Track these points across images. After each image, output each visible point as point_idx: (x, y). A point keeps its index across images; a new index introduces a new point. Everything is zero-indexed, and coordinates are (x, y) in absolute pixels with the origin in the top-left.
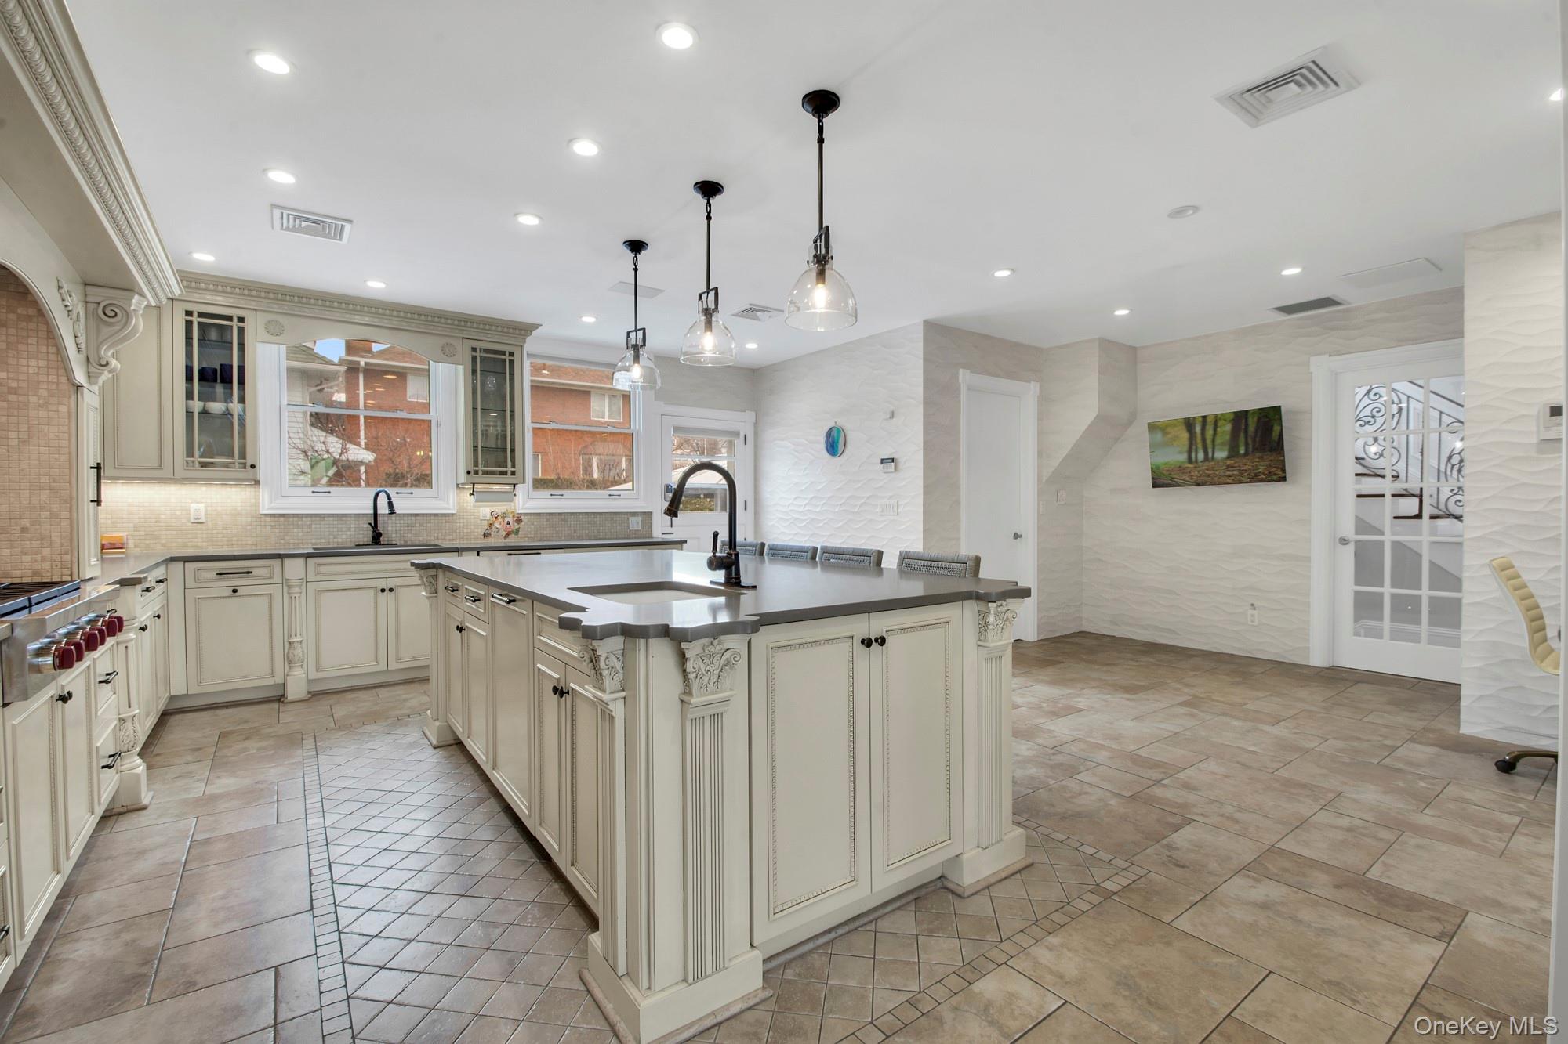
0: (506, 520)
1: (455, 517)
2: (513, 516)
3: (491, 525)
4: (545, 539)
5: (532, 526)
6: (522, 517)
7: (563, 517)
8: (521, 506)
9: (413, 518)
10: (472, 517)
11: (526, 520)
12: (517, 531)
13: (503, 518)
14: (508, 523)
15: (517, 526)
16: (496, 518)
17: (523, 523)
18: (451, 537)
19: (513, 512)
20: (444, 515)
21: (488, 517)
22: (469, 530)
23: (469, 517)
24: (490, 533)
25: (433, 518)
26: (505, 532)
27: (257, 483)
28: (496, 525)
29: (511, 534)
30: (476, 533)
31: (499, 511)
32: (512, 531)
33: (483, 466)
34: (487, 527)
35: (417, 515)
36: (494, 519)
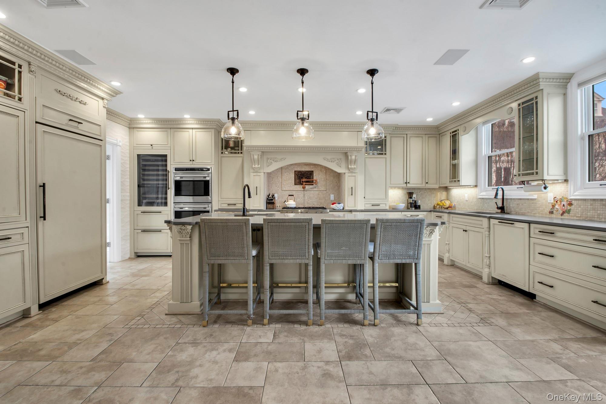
0: (563, 203)
1: (536, 201)
2: (567, 201)
3: (553, 206)
4: (588, 219)
6: (573, 202)
7: (604, 202)
8: (572, 195)
9: (519, 201)
10: (544, 201)
11: (575, 204)
12: (569, 211)
13: (561, 202)
14: (564, 206)
15: (569, 208)
16: (557, 202)
17: (573, 206)
18: (534, 212)
19: (567, 198)
20: (531, 199)
21: (552, 201)
22: (542, 209)
23: (542, 201)
24: (553, 212)
25: (527, 201)
26: (562, 212)
27: (476, 186)
28: (557, 207)
29: (565, 214)
30: (546, 211)
31: (559, 197)
32: (566, 211)
33: (523, 171)
34: (551, 207)
35: (520, 199)
36: (555, 203)
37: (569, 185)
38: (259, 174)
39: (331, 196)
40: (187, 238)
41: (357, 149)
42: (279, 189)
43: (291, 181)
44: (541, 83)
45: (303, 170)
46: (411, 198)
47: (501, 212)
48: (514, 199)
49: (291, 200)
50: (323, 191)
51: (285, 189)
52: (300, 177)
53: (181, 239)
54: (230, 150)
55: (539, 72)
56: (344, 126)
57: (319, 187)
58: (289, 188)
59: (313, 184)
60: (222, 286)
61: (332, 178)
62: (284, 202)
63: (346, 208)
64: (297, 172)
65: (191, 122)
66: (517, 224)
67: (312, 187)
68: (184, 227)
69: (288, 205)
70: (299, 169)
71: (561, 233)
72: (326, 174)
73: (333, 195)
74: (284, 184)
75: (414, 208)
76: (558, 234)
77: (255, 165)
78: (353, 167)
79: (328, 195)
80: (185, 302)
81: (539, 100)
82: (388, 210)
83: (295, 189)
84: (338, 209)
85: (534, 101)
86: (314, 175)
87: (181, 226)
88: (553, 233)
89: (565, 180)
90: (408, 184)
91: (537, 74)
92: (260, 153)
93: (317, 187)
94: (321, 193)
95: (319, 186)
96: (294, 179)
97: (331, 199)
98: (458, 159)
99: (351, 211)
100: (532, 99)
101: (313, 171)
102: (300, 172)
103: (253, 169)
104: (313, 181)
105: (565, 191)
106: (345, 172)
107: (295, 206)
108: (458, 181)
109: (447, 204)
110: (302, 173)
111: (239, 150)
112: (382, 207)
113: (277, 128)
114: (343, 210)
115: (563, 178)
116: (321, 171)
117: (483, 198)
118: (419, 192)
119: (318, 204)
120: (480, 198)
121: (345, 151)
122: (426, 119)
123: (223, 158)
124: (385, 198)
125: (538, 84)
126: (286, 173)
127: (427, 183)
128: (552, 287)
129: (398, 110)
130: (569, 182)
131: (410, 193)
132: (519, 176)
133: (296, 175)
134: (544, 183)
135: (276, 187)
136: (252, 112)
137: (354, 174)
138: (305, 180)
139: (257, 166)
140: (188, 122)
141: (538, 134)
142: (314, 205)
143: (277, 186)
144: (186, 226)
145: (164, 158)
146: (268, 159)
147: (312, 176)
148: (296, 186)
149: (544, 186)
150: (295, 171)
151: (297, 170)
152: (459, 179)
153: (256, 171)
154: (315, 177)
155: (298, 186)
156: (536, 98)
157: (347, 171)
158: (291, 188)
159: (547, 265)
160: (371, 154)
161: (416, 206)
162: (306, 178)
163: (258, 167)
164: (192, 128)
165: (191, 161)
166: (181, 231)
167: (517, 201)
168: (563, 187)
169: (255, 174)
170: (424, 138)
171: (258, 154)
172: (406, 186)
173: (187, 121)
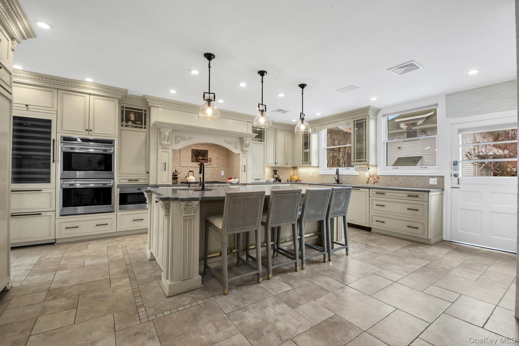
0: (374, 177)
1: (358, 176)
2: (376, 176)
4: (388, 185)
5: (383, 180)
6: (380, 177)
7: (396, 177)
8: (379, 173)
9: (348, 176)
10: (363, 176)
11: (381, 178)
12: (378, 182)
14: (375, 179)
15: (377, 180)
16: (371, 177)
17: (380, 179)
18: (357, 183)
19: (376, 175)
20: (356, 175)
21: (368, 176)
22: (362, 181)
23: (362, 176)
24: (368, 182)
25: (353, 176)
26: (374, 182)
27: (318, 167)
28: (371, 179)
29: (375, 184)
30: (364, 182)
31: (371, 174)
32: (376, 182)
33: (356, 159)
34: (368, 180)
35: (349, 175)
36: (370, 177)
37: (377, 167)
38: (167, 150)
39: (222, 172)
40: (192, 214)
41: (247, 135)
42: (177, 165)
43: (188, 158)
44: (369, 112)
45: (200, 149)
46: (276, 174)
47: (337, 183)
48: (344, 175)
49: (190, 175)
50: (215, 168)
51: (182, 165)
52: (197, 155)
53: (185, 215)
54: (131, 123)
55: (370, 106)
56: (233, 115)
57: (212, 165)
58: (186, 165)
59: (207, 162)
60: (209, 257)
61: (222, 157)
62: (186, 178)
63: (241, 182)
64: (194, 150)
65: (90, 87)
66: (361, 189)
67: (207, 164)
68: (190, 202)
69: (189, 180)
70: (196, 148)
71: (388, 193)
72: (218, 153)
73: (224, 171)
74: (182, 161)
75: (278, 181)
76: (386, 194)
77: (164, 142)
78: (246, 149)
79: (220, 171)
80: (187, 279)
81: (367, 120)
82: (265, 183)
83: (192, 165)
84: (235, 183)
85: (364, 121)
86: (209, 154)
87: (187, 202)
88: (384, 194)
89: (376, 165)
90: (276, 164)
91: (369, 106)
92: (171, 131)
93: (211, 165)
94: (214, 170)
95: (212, 163)
96: (191, 156)
97: (222, 175)
98: (309, 149)
99: (245, 184)
100: (363, 119)
101: (207, 151)
102: (196, 151)
103: (161, 144)
104: (208, 159)
105: (375, 171)
106: (239, 153)
107: (194, 181)
108: (310, 163)
109: (296, 178)
110: (198, 151)
111: (142, 124)
112: (262, 181)
113: (184, 109)
114: (238, 184)
115: (375, 164)
116: (214, 151)
117: (323, 175)
118: (280, 170)
119: (211, 179)
120: (321, 175)
121: (240, 136)
122: (292, 120)
123: (123, 131)
124: (263, 174)
125: (368, 112)
126: (184, 151)
127: (287, 164)
128: (384, 222)
129: (283, 111)
130: (378, 166)
131: (275, 170)
132: (354, 162)
133: (193, 153)
134: (368, 167)
135: (174, 164)
136: (173, 92)
137: (246, 155)
138: (202, 158)
139: (166, 143)
140: (87, 86)
141: (366, 139)
142: (208, 180)
143: (176, 163)
144: (192, 201)
145: (47, 124)
146: (176, 137)
147: (207, 155)
148: (193, 163)
149: (368, 168)
150: (192, 150)
151: (194, 149)
152: (310, 162)
153: (164, 147)
154: (209, 156)
155: (195, 163)
156: (365, 119)
157: (241, 152)
158: (188, 164)
159: (380, 211)
160: (255, 140)
161: (278, 180)
162: (202, 156)
163: (168, 144)
164: (90, 94)
165: (87, 130)
166: (186, 207)
167: (346, 176)
168: (374, 169)
169: (163, 150)
170: (285, 132)
171: (170, 131)
172: (275, 165)
173: (86, 84)
